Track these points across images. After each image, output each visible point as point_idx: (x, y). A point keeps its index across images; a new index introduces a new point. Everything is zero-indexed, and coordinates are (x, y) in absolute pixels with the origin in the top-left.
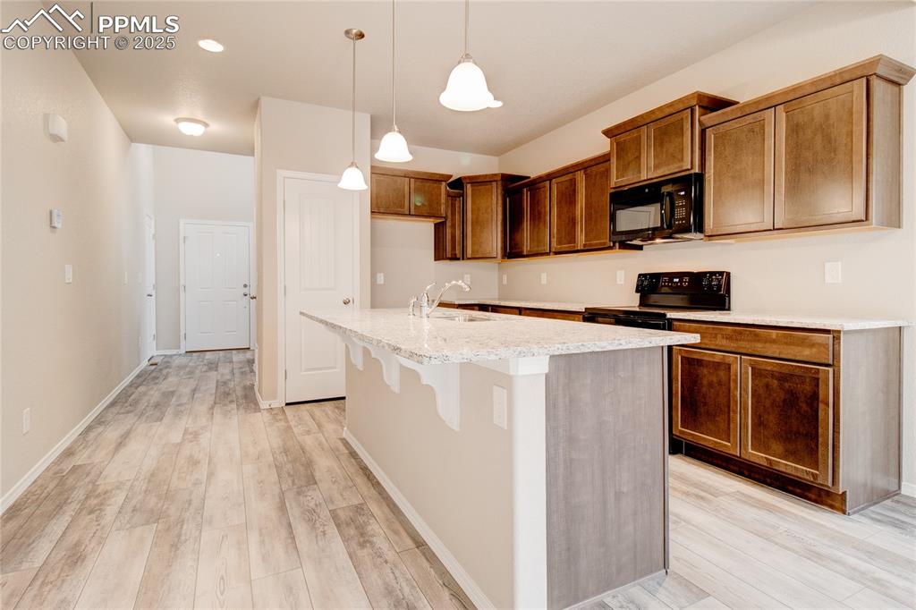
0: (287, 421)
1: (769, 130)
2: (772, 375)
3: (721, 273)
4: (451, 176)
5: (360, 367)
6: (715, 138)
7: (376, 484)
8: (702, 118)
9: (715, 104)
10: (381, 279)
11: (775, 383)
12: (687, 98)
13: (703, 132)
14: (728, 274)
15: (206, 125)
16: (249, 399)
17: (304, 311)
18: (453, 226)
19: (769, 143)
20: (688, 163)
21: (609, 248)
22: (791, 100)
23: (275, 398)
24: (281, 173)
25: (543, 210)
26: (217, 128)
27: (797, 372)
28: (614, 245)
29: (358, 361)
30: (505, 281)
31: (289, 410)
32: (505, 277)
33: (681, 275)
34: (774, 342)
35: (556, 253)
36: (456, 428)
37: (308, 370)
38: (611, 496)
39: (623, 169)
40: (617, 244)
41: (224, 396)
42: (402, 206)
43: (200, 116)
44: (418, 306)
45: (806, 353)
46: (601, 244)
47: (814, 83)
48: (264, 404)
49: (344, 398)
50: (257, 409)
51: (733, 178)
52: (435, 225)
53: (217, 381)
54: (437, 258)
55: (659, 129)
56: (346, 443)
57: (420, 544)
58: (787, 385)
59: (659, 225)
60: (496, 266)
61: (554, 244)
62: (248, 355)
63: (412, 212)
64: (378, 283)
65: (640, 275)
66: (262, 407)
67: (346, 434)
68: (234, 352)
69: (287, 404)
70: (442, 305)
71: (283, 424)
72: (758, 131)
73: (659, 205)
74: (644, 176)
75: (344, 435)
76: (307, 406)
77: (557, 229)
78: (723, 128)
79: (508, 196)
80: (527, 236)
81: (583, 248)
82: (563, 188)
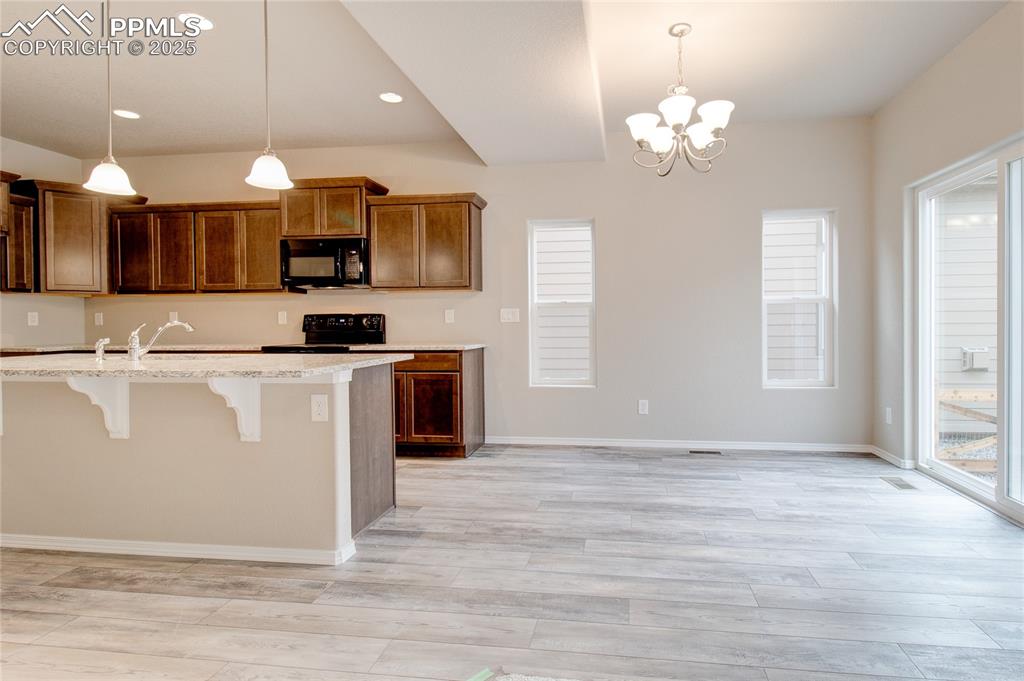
1: (416, 219)
2: (426, 382)
3: (379, 316)
4: (18, 177)
6: (378, 215)
8: (368, 197)
9: (377, 189)
11: (428, 387)
12: (357, 179)
13: (368, 208)
14: (384, 316)
18: (19, 245)
19: (416, 228)
20: (358, 228)
21: (279, 290)
22: (430, 203)
25: (184, 243)
27: (441, 378)
28: (284, 288)
30: (99, 321)
32: (99, 316)
33: (346, 316)
34: (426, 361)
35: (204, 292)
36: (257, 438)
39: (295, 222)
40: (287, 288)
45: (446, 366)
46: (267, 286)
47: (442, 197)
51: (392, 247)
55: (332, 196)
58: (435, 387)
59: (333, 275)
60: (82, 302)
61: (203, 279)
65: (306, 317)
72: (408, 218)
73: (332, 259)
74: (317, 231)
77: (207, 266)
78: (383, 209)
79: (119, 218)
80: (156, 269)
81: (244, 288)
82: (216, 223)
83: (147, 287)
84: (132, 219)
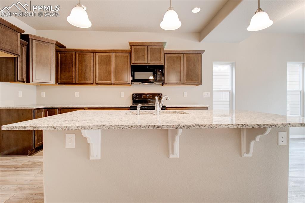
1: (182, 59)
4: (24, 32)
6: (168, 57)
12: (163, 43)
13: (165, 54)
14: (162, 95)
18: (22, 62)
19: (182, 62)
20: (162, 61)
22: (188, 53)
25: (89, 65)
35: (97, 84)
39: (138, 58)
47: (193, 51)
51: (173, 69)
55: (152, 49)
60: (36, 87)
61: (97, 79)
65: (133, 94)
72: (179, 59)
73: (152, 73)
74: (146, 62)
77: (99, 74)
78: (170, 55)
79: (60, 53)
80: (76, 75)
81: (115, 83)
82: (103, 58)
83: (73, 82)
84: (66, 54)
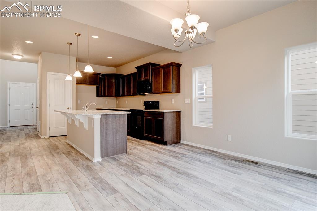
0: (50, 140)
1: (161, 72)
4: (101, 74)
5: (71, 123)
7: (74, 148)
8: (151, 68)
10: (79, 102)
12: (148, 63)
13: (152, 71)
14: (159, 101)
15: (23, 56)
16: (37, 136)
17: (56, 110)
18: (102, 87)
19: (161, 75)
20: (149, 77)
22: (163, 67)
23: (46, 135)
24: (48, 73)
26: (26, 57)
28: (138, 94)
29: (70, 122)
30: (118, 103)
31: (50, 138)
32: (118, 101)
36: (87, 129)
37: (56, 127)
38: (115, 139)
41: (28, 136)
42: (86, 82)
43: (21, 54)
44: (84, 109)
47: (166, 65)
48: (43, 137)
49: (67, 135)
50: (40, 138)
52: (97, 87)
53: (25, 133)
54: (97, 96)
56: (67, 143)
57: (81, 154)
60: (116, 98)
62: (34, 127)
63: (89, 83)
64: (79, 103)
65: (144, 102)
66: (42, 138)
67: (67, 141)
68: (28, 126)
69: (50, 137)
70: (97, 109)
71: (49, 141)
74: (142, 79)
75: (67, 142)
76: (56, 137)
78: (155, 71)
